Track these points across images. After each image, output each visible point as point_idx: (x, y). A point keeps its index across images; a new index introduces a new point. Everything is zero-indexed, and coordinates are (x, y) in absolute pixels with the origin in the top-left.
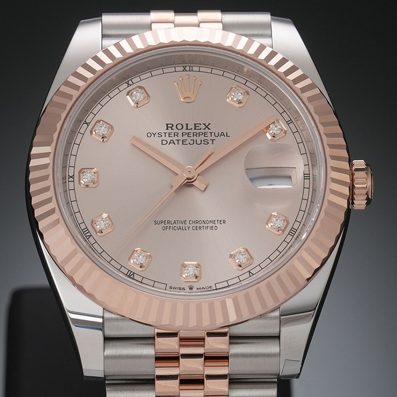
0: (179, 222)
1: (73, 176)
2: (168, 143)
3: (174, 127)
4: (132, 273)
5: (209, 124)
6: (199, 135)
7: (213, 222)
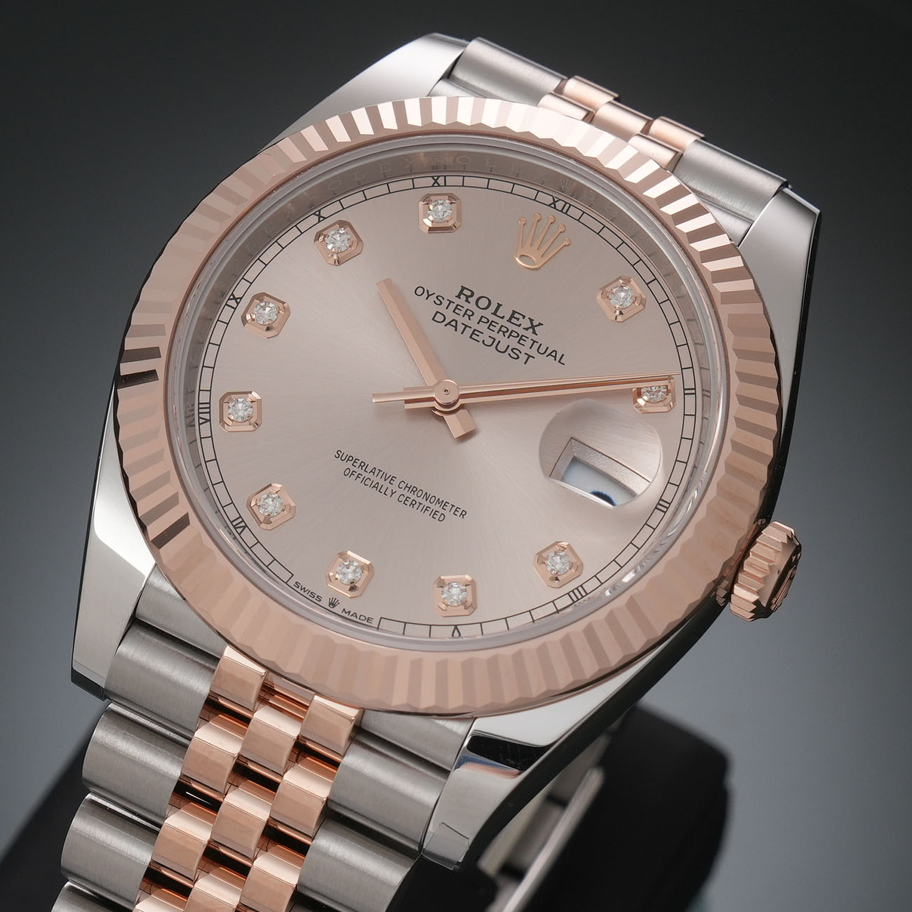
0: (381, 473)
1: (241, 298)
2: (445, 323)
3: (473, 300)
4: (243, 524)
5: (540, 324)
6: (510, 335)
7: (444, 504)
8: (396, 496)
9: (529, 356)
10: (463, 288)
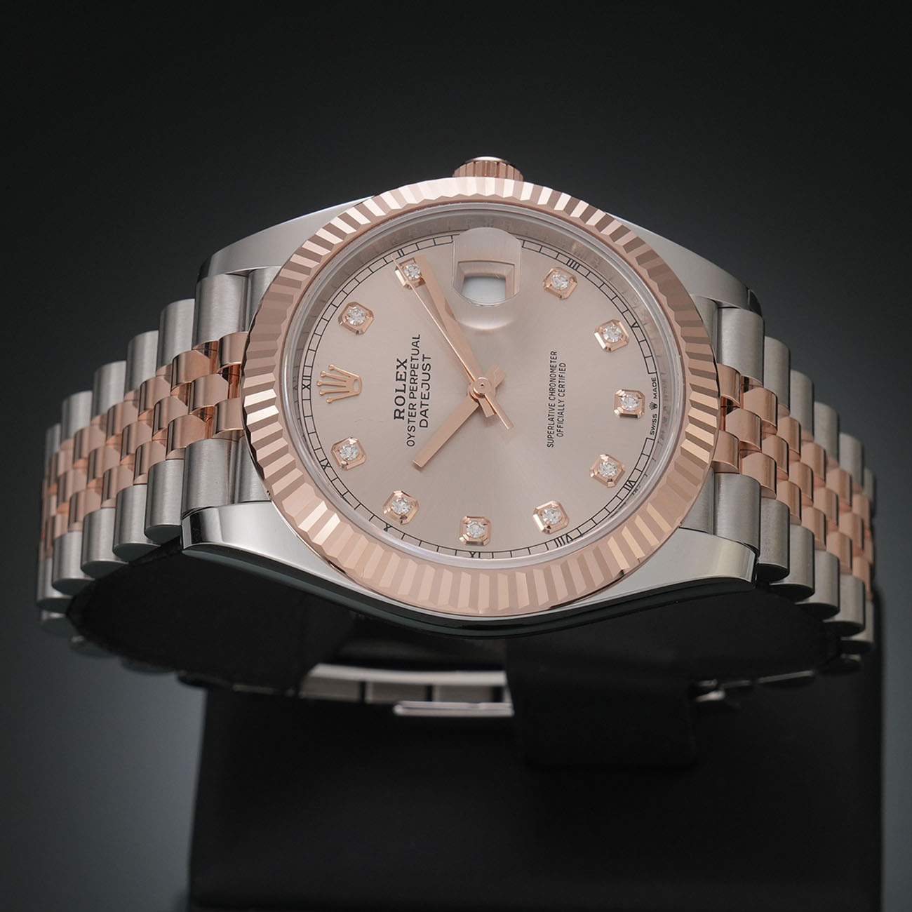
0: (551, 414)
1: (470, 552)
2: (426, 418)
3: (401, 408)
4: (628, 483)
5: (398, 360)
6: (414, 375)
7: (553, 368)
8: (561, 399)
9: (424, 358)
10: (395, 417)
